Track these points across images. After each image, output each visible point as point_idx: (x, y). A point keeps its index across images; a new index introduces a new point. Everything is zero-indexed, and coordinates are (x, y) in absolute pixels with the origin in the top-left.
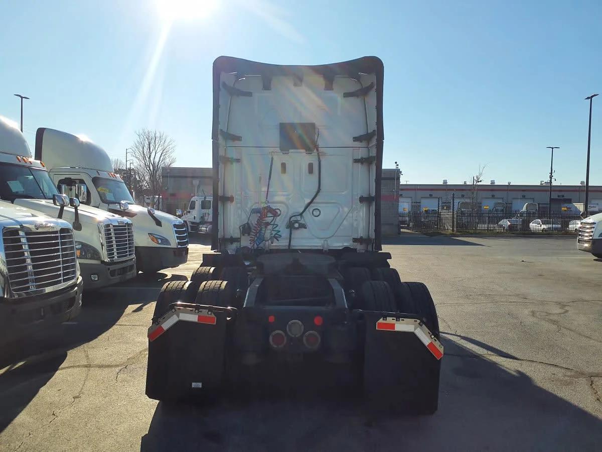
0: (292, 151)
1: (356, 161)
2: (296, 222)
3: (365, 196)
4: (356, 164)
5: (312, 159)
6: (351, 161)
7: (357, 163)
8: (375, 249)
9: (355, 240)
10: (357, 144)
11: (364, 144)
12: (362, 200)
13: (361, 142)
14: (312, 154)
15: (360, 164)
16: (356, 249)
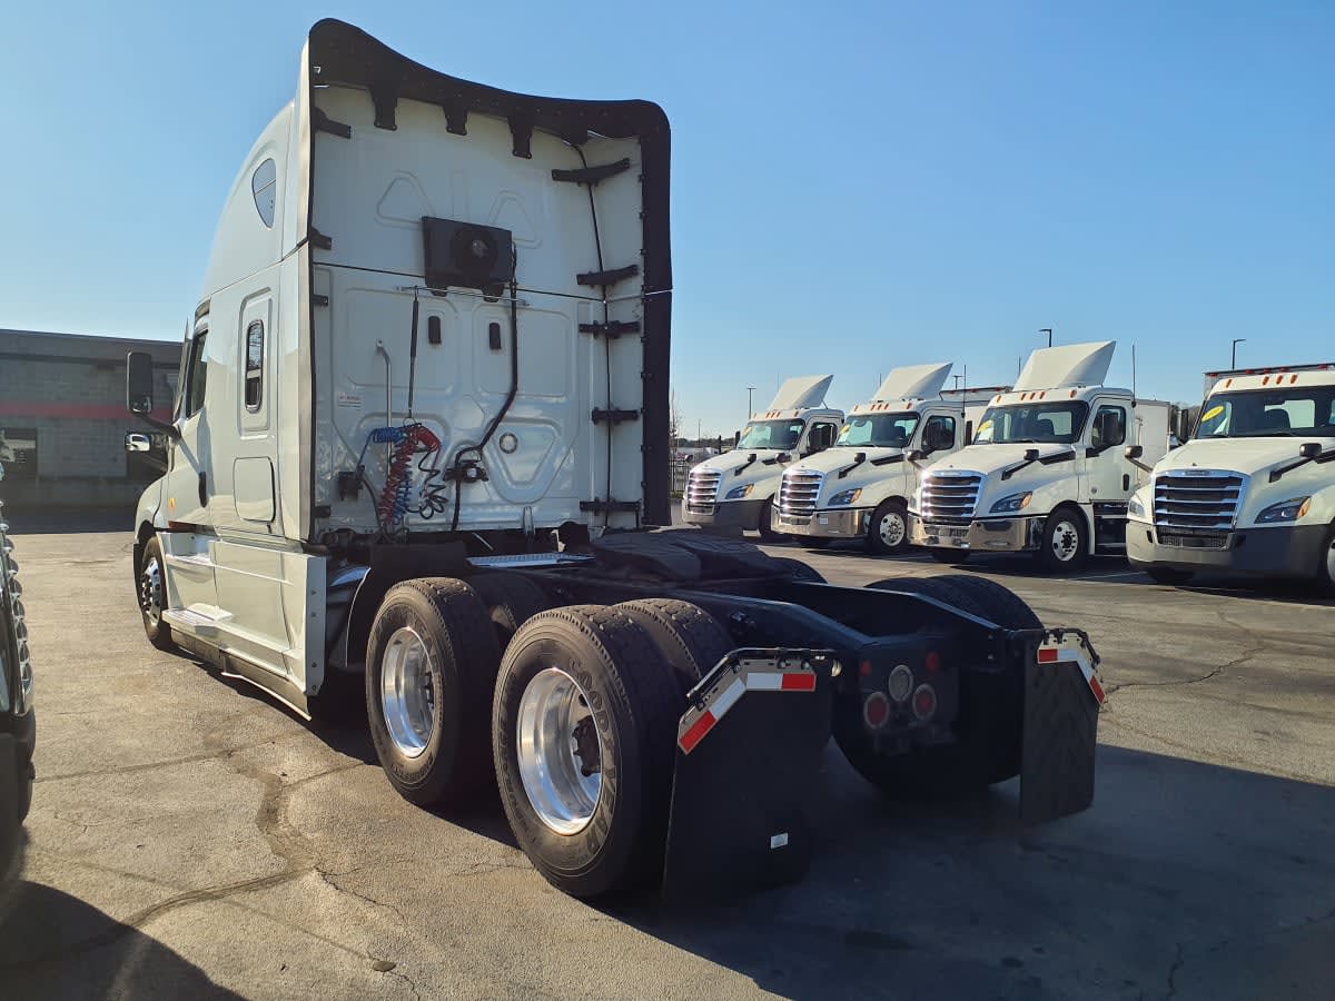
0: (455, 288)
1: (584, 328)
2: (471, 464)
3: (602, 407)
4: (583, 337)
5: (497, 314)
6: (574, 329)
7: (585, 334)
8: (643, 523)
9: (585, 506)
10: (585, 291)
11: (595, 293)
12: (597, 416)
13: (592, 286)
14: (498, 303)
15: (592, 336)
16: (586, 526)
